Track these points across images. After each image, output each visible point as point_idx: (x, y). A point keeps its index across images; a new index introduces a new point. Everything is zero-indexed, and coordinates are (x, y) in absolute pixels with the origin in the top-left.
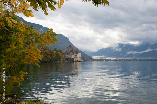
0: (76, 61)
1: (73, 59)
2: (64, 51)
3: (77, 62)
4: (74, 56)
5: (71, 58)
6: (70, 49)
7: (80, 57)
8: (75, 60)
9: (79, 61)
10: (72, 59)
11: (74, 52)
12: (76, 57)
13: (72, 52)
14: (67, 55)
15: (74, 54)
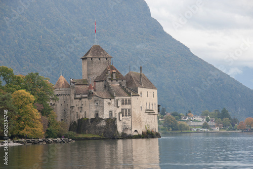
0: (125, 137)
1: (112, 122)
2: (62, 79)
3: (131, 137)
4: (113, 108)
5: (97, 119)
6: (98, 69)
7: (149, 112)
8: (120, 130)
9: (148, 135)
10: (103, 124)
11: (115, 85)
12: (127, 113)
13: (107, 87)
14: (75, 103)
15: (112, 97)
